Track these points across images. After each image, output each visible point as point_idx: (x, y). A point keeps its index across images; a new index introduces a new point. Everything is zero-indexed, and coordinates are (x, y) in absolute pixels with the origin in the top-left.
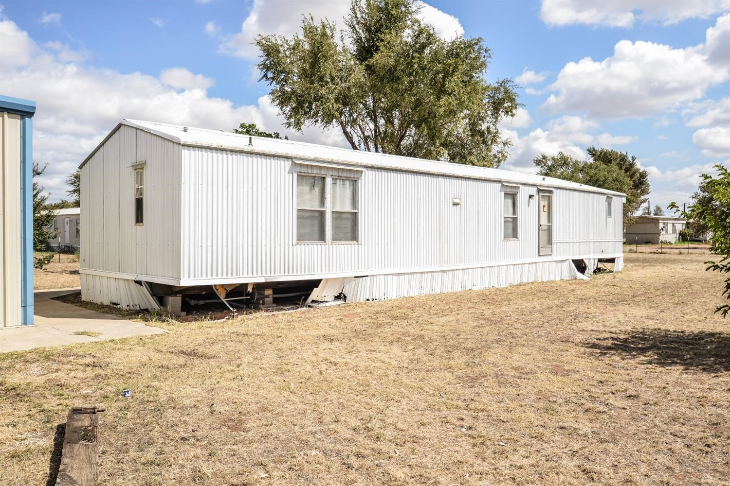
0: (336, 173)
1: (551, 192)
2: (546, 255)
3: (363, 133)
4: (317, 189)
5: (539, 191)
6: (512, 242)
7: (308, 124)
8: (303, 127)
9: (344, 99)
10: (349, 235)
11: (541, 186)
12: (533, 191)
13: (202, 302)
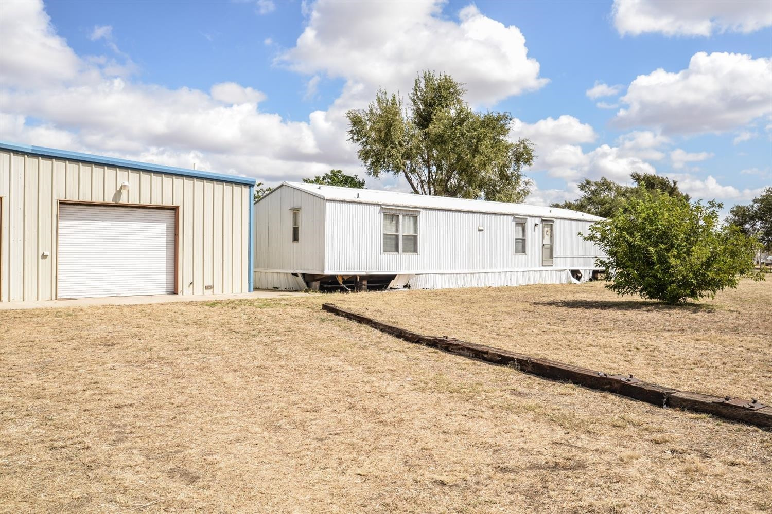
0: (405, 213)
1: (553, 221)
2: (548, 266)
3: (420, 178)
4: (394, 222)
5: (542, 221)
6: (521, 257)
7: (383, 174)
8: (379, 175)
9: (408, 156)
10: (412, 249)
11: (544, 217)
12: (538, 221)
13: (330, 286)
